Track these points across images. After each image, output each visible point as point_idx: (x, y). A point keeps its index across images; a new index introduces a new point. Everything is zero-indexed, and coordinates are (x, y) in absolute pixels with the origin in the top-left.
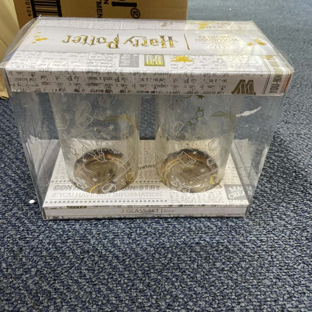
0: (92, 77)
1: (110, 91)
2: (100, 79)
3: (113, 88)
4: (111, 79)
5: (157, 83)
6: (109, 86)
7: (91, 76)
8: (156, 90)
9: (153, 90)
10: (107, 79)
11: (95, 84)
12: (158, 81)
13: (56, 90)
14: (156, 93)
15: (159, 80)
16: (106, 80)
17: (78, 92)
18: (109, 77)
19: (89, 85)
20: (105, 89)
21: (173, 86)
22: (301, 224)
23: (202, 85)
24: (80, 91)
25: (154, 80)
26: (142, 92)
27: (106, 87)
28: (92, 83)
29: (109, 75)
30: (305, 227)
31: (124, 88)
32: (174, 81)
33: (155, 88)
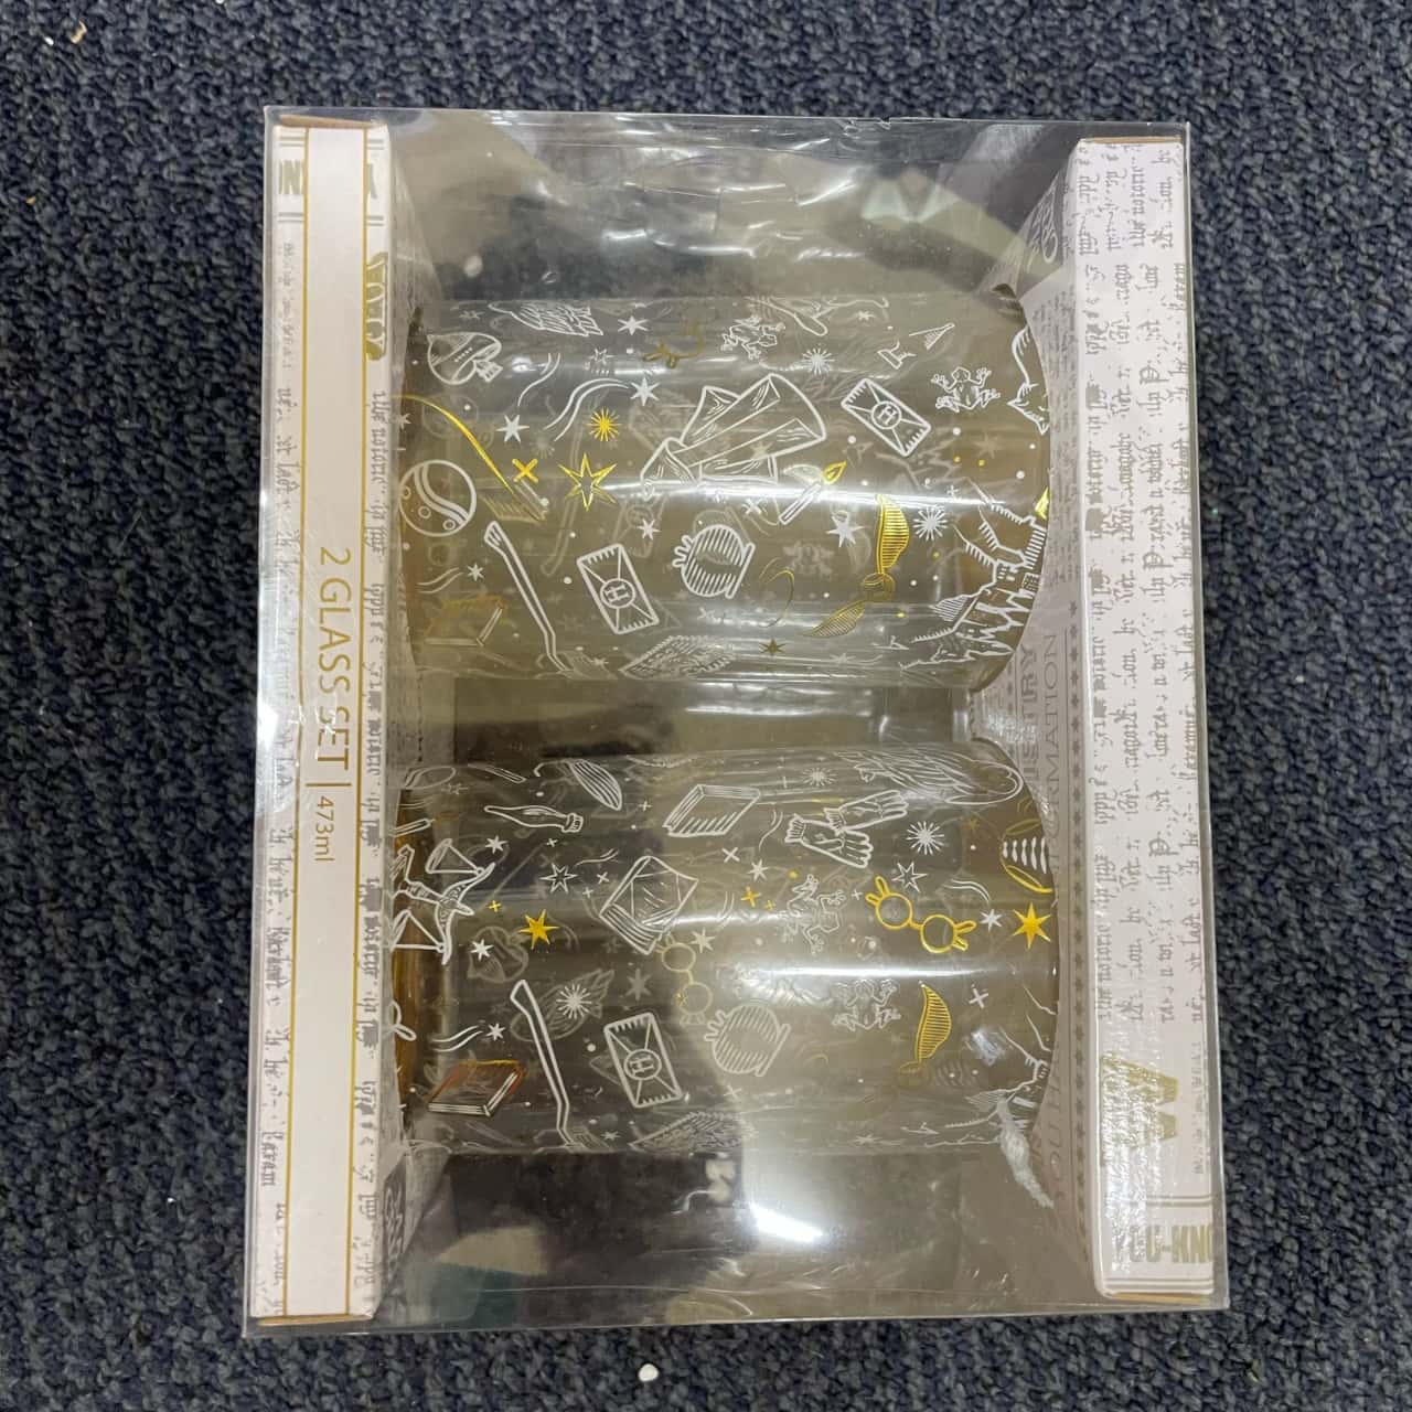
0: (1161, 463)
1: (1099, 530)
2: (1152, 494)
3: (1111, 541)
4: (1153, 538)
5: (1145, 724)
6: (1123, 526)
7: (1163, 459)
8: (1109, 720)
9: (1111, 708)
10: (1155, 520)
11: (1126, 471)
12: (1157, 726)
13: (1091, 315)
14: (1099, 720)
15: (1161, 731)
16: (1149, 516)
17: (1088, 402)
18: (1165, 529)
19: (1125, 446)
20: (1105, 510)
21: (1133, 793)
22: (1346, 961)
23: (1143, 914)
24: (1090, 408)
25: (1160, 709)
26: (1100, 662)
27: (1118, 513)
28: (1132, 461)
29: (1173, 531)
30: (1347, 981)
31: (1112, 586)
32: (1157, 794)
33: (1122, 716)
